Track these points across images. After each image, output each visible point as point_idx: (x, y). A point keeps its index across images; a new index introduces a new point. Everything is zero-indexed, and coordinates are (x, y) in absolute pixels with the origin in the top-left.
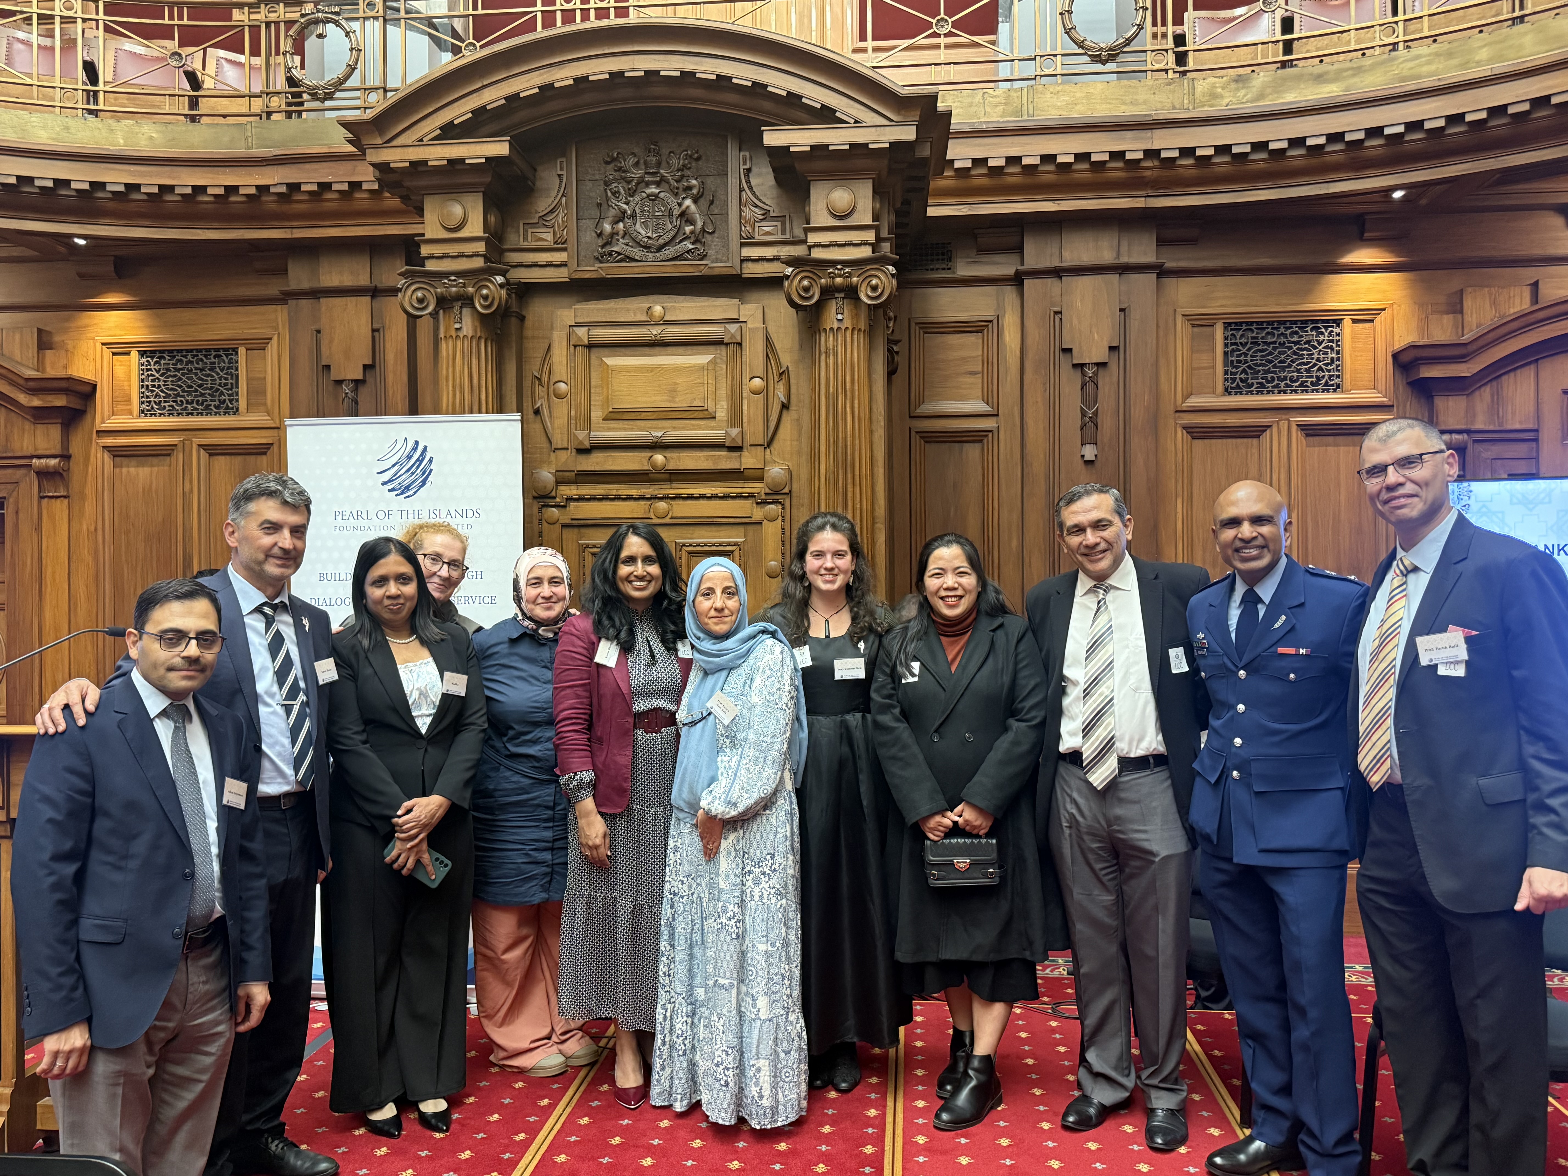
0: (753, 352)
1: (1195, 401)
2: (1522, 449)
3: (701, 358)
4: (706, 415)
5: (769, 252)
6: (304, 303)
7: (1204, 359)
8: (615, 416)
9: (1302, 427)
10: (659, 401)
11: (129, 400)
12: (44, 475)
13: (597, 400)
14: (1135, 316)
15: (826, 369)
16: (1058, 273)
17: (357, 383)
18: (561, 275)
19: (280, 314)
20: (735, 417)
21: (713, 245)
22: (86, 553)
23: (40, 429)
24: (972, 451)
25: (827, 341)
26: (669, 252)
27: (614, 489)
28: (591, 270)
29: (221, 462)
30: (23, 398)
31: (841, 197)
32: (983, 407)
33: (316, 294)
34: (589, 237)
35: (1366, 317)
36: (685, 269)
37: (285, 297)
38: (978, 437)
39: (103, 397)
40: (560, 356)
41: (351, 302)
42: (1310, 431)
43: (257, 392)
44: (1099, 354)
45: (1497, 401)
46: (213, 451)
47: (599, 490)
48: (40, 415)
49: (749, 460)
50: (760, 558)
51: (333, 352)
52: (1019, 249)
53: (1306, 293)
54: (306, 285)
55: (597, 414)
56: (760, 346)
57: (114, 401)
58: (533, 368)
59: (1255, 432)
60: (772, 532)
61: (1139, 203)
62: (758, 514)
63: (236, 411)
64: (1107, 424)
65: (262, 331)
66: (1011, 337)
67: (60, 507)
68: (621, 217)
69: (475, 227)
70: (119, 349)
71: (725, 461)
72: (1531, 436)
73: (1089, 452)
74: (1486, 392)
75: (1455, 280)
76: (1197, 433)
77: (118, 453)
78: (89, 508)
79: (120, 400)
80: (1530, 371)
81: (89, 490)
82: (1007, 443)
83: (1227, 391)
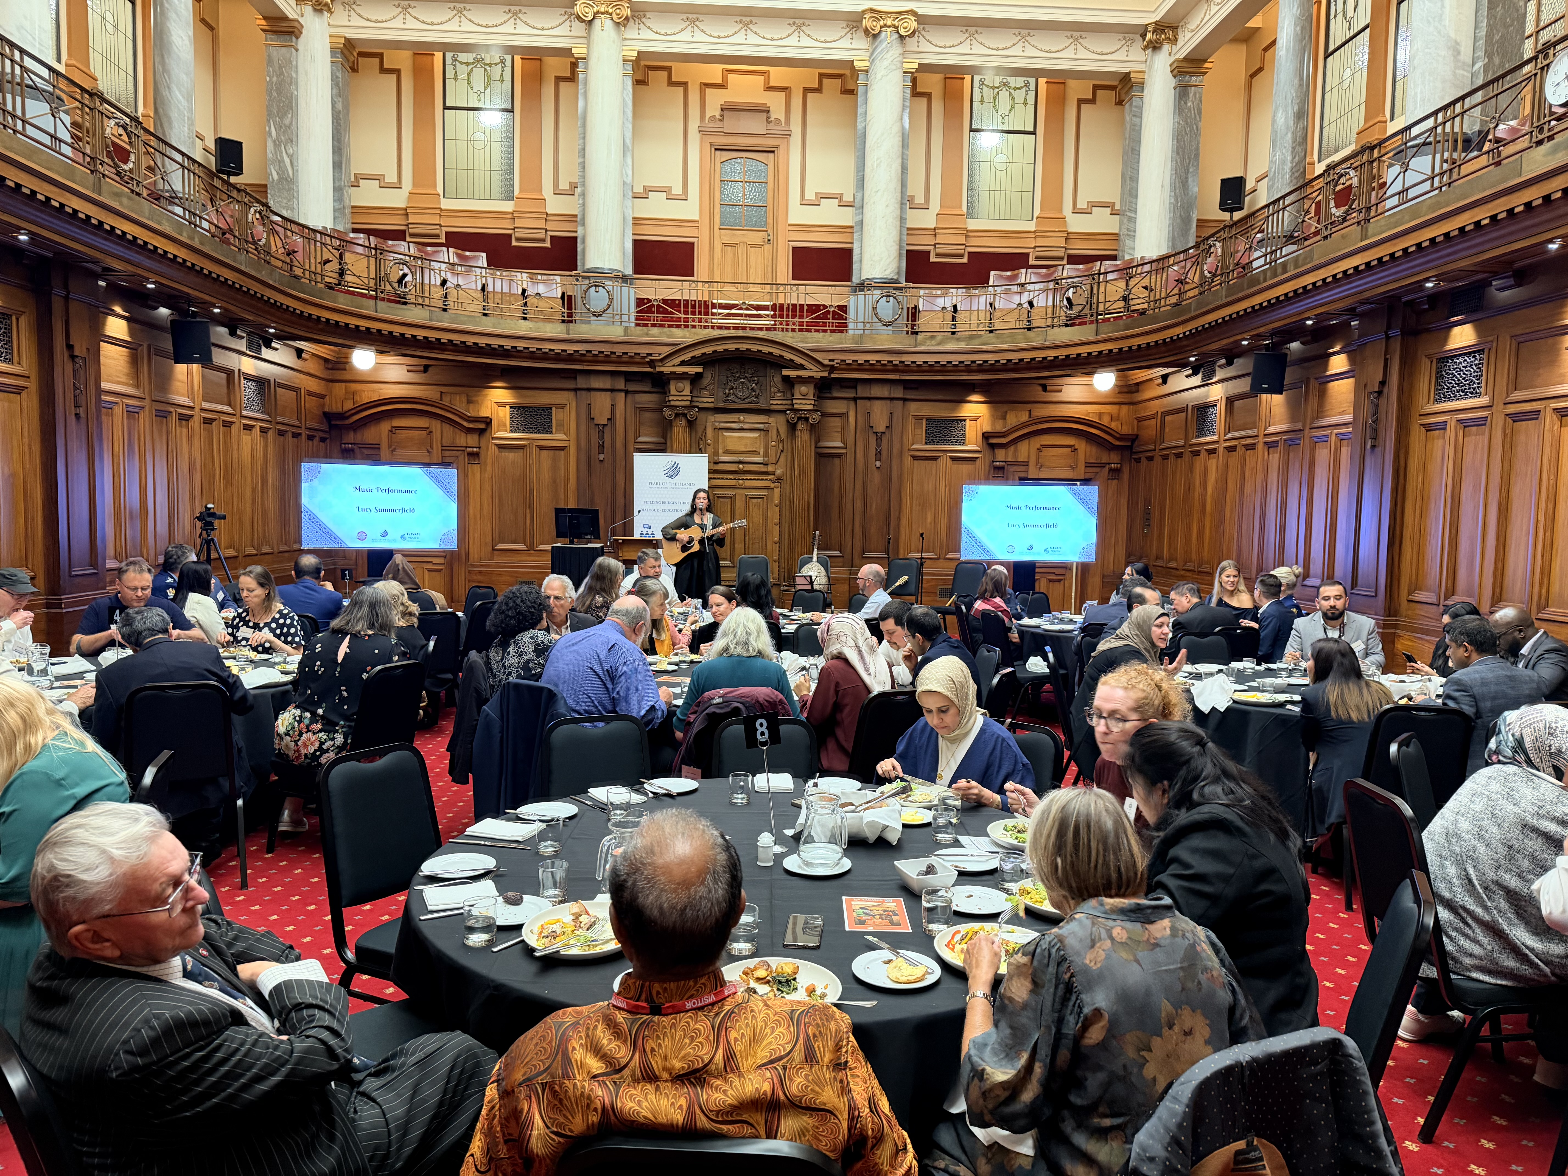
0: (773, 433)
1: (915, 447)
2: (1023, 468)
3: (755, 435)
4: (755, 453)
5: (779, 402)
6: (584, 393)
7: (918, 432)
8: (727, 452)
9: (951, 457)
10: (742, 448)
11: (505, 425)
12: (470, 454)
13: (721, 446)
14: (895, 415)
15: (798, 442)
16: (869, 399)
17: (604, 425)
18: (711, 406)
19: (570, 395)
20: (766, 455)
21: (762, 400)
22: (487, 487)
23: (469, 436)
24: (837, 461)
25: (798, 433)
26: (748, 400)
27: (725, 476)
28: (721, 405)
29: (545, 453)
30: (465, 424)
31: (804, 389)
32: (841, 445)
33: (589, 390)
34: (721, 394)
35: (974, 419)
36: (753, 406)
37: (576, 390)
38: (839, 456)
39: (494, 424)
40: (710, 432)
41: (603, 393)
42: (954, 459)
43: (561, 426)
44: (882, 428)
45: (1016, 450)
46: (541, 448)
47: (721, 476)
48: (469, 431)
49: (770, 468)
50: (772, 501)
51: (595, 413)
52: (856, 388)
53: (954, 410)
54: (585, 386)
55: (721, 451)
56: (775, 431)
57: (498, 426)
58: (700, 434)
59: (935, 459)
60: (777, 491)
61: (897, 377)
62: (772, 485)
63: (551, 433)
64: (884, 453)
65: (564, 402)
66: (852, 419)
67: (476, 468)
68: (732, 388)
69: (687, 391)
70: (501, 405)
71: (762, 468)
72: (1026, 464)
73: (878, 464)
74: (1012, 448)
75: (1005, 407)
76: (915, 458)
77: (500, 446)
78: (489, 468)
79: (501, 426)
80: (1027, 441)
81: (489, 461)
82: (849, 459)
83: (926, 443)
